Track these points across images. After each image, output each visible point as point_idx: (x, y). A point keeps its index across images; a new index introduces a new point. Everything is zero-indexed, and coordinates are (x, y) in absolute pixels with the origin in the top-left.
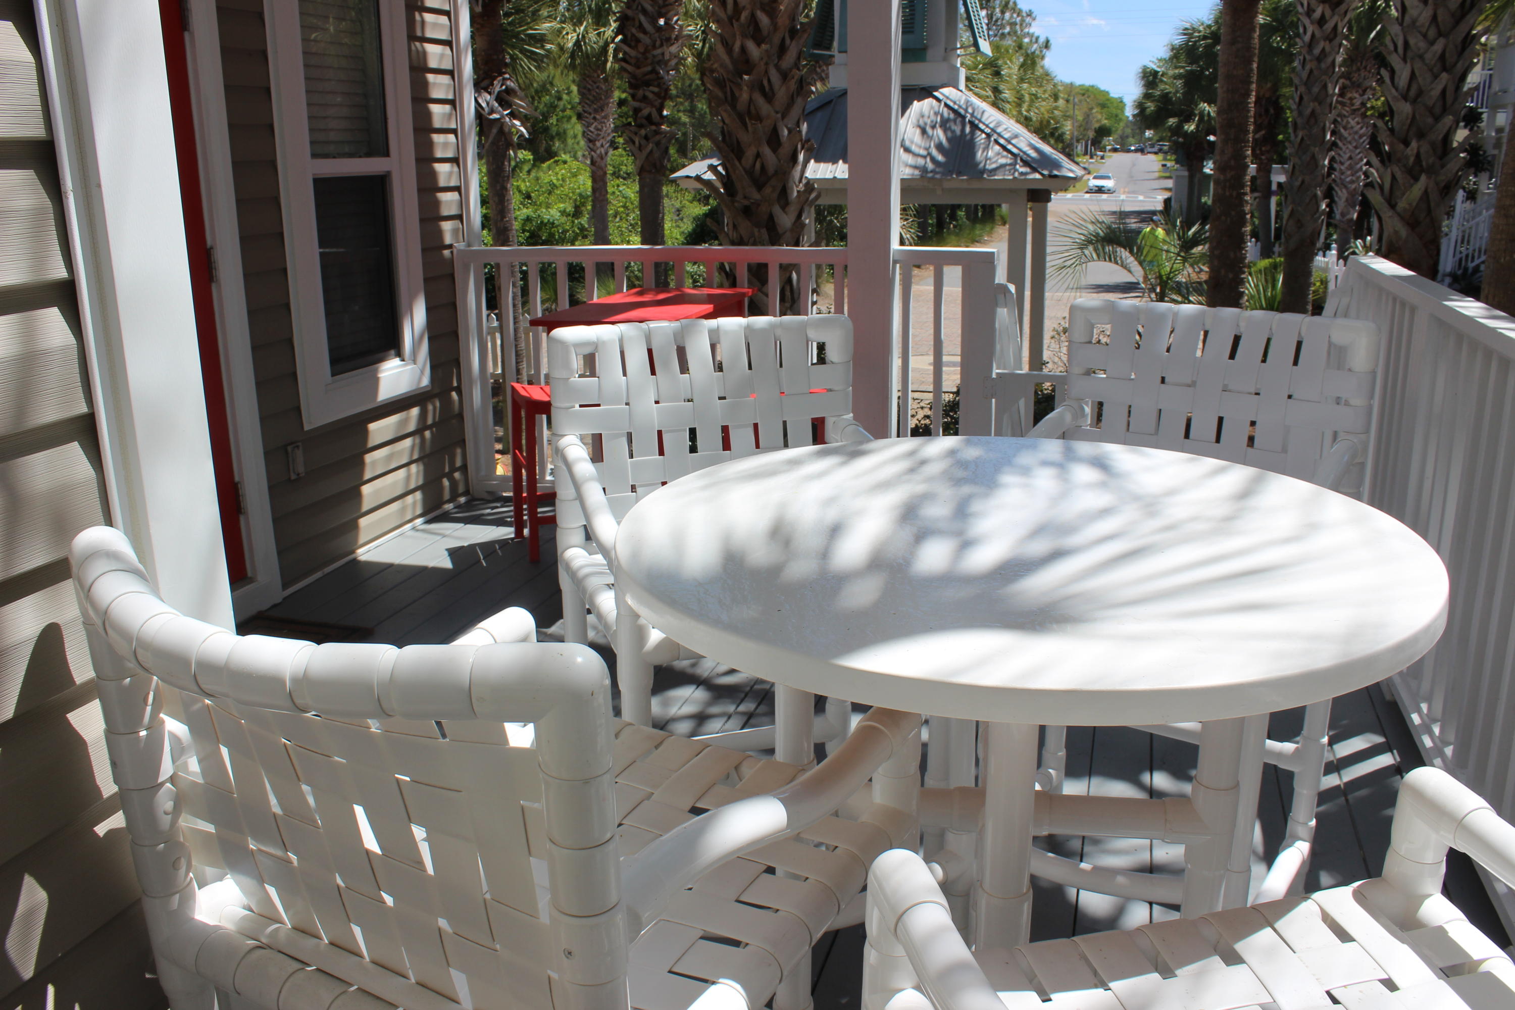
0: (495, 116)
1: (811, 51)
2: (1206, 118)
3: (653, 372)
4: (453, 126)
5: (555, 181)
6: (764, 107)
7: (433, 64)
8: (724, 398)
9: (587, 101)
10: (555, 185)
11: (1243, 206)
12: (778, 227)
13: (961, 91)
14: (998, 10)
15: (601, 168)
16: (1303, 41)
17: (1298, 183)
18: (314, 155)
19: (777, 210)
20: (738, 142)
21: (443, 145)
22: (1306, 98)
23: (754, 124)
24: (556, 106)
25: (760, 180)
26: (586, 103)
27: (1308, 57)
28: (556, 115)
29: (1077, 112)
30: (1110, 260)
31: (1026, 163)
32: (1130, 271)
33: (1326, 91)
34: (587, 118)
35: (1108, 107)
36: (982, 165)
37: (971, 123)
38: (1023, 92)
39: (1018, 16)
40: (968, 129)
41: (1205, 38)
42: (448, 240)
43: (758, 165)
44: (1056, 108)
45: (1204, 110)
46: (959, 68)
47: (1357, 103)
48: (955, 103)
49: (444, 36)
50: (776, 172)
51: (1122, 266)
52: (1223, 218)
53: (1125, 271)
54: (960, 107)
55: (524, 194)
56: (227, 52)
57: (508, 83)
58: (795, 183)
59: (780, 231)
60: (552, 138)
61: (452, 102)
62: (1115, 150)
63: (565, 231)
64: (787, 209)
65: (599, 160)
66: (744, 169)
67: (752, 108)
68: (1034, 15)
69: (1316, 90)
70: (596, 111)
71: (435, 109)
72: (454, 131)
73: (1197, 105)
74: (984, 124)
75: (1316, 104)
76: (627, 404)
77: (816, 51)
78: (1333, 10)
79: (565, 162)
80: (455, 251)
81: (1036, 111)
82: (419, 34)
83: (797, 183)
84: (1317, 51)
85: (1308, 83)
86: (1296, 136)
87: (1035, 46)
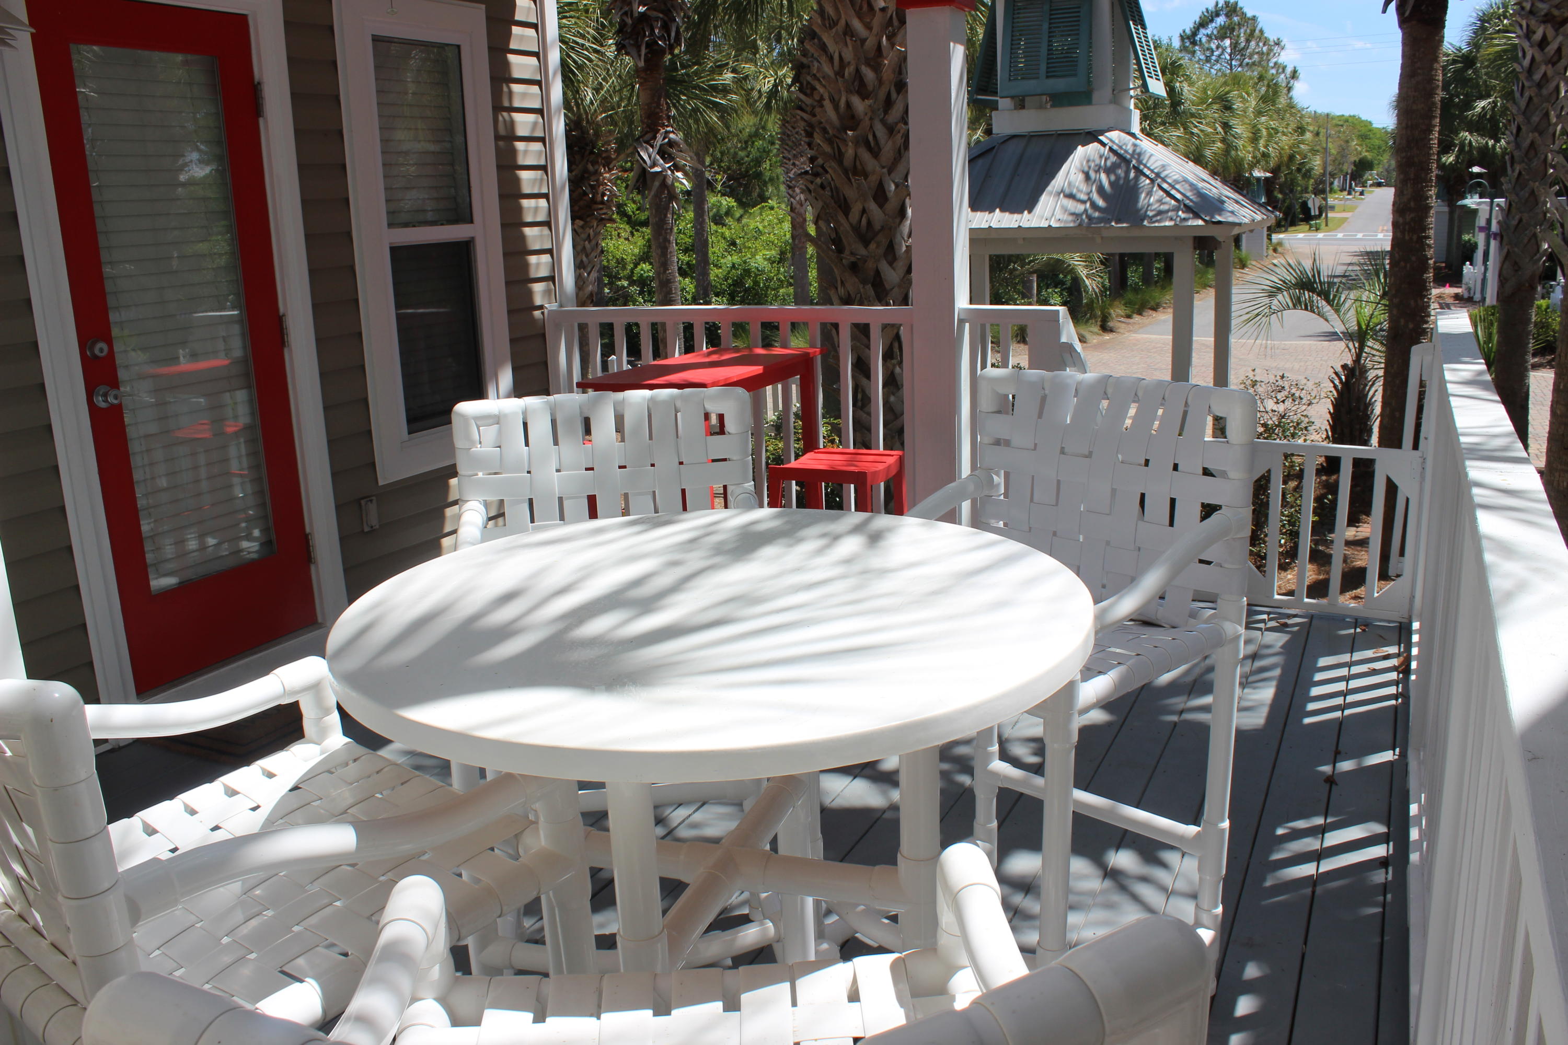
0: (658, 169)
1: (975, 97)
2: (1467, 148)
3: (556, 443)
4: (545, 190)
5: (761, 228)
6: (870, 163)
7: (521, 132)
8: (624, 467)
9: (787, 147)
10: (760, 232)
11: (1425, 251)
12: (885, 283)
13: (1133, 135)
14: (1242, 39)
15: (800, 215)
16: (1522, 67)
17: (1514, 222)
18: (391, 225)
19: (884, 266)
20: (845, 199)
21: (533, 209)
22: (1524, 128)
23: (858, 180)
24: (770, 151)
25: (866, 235)
26: (786, 149)
27: (1526, 84)
28: (770, 160)
29: (1330, 145)
30: (1306, 309)
31: (1188, 209)
32: (1327, 320)
33: (1548, 119)
34: (786, 164)
35: (1370, 139)
36: (1142, 212)
37: (1136, 169)
38: (1259, 126)
39: (1264, 45)
40: (1132, 175)
41: (1454, 62)
42: (538, 301)
43: (864, 221)
44: (1302, 142)
45: (1465, 139)
46: (1131, 110)
48: (1121, 147)
49: (536, 105)
50: (883, 228)
51: (1319, 315)
52: (1402, 264)
53: (1322, 320)
54: (1126, 151)
55: (728, 241)
56: (301, 134)
57: (672, 136)
58: (903, 238)
59: (888, 287)
60: (765, 184)
61: (543, 168)
62: (1379, 185)
63: (769, 279)
64: (894, 265)
65: (798, 206)
66: (851, 225)
67: (858, 163)
68: (1282, 44)
69: (1535, 119)
70: (795, 156)
71: (524, 175)
72: (546, 196)
73: (1457, 134)
74: (1149, 169)
75: (1536, 134)
76: (529, 472)
77: (979, 97)
78: (1557, 30)
79: (772, 208)
80: (546, 311)
81: (1275, 146)
82: (506, 104)
83: (906, 239)
84: (1537, 77)
85: (1526, 113)
86: (1513, 171)
87: (1282, 76)
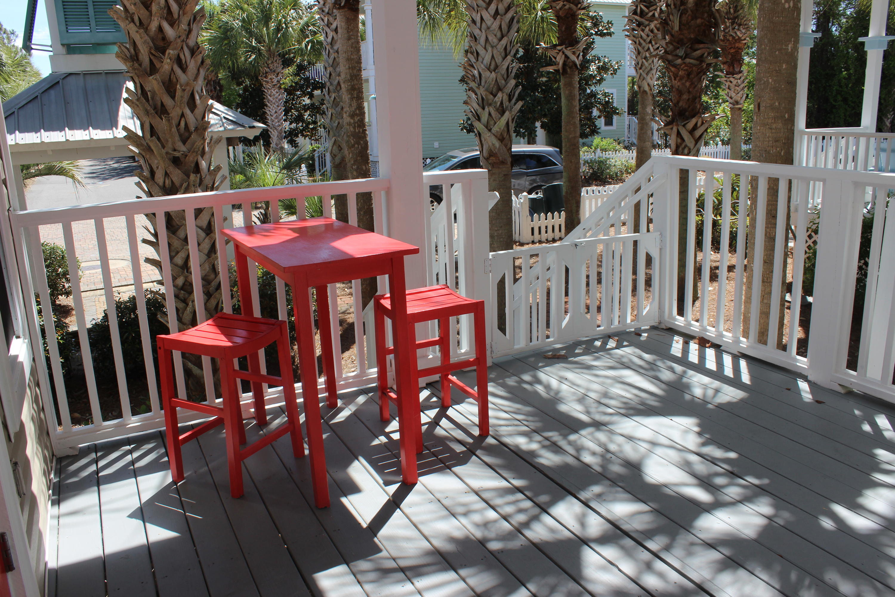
6: (181, 76)
25: (184, 135)
31: (227, 120)
43: (182, 123)
47: (275, 80)
50: (195, 129)
67: (172, 76)
